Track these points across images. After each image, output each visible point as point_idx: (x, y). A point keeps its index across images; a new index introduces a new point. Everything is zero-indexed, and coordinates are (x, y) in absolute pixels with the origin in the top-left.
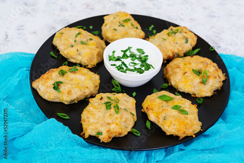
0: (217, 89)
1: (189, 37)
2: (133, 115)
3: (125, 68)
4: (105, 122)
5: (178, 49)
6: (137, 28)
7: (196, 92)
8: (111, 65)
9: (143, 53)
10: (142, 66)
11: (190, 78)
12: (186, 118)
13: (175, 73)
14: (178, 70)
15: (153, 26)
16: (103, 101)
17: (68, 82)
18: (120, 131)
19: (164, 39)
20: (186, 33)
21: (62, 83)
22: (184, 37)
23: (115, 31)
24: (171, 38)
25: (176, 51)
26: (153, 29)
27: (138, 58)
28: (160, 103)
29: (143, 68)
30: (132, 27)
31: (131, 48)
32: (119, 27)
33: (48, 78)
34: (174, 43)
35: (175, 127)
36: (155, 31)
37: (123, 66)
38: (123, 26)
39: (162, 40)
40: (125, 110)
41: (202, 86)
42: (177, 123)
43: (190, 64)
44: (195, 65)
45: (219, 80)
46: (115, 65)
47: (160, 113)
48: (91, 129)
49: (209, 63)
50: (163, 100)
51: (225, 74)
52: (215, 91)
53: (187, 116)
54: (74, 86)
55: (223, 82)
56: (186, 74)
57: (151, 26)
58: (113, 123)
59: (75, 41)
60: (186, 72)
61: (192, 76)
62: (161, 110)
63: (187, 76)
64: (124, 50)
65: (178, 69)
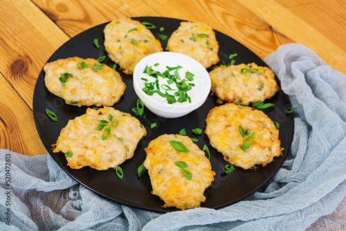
0: (261, 165)
1: (266, 84)
2: (128, 150)
3: (156, 88)
4: (83, 144)
5: (243, 93)
6: (212, 49)
7: (230, 156)
8: (142, 79)
9: (190, 80)
10: (178, 94)
11: (230, 135)
12: (186, 184)
13: (217, 121)
14: (222, 119)
15: (236, 55)
16: (101, 118)
17: (80, 78)
18: (97, 162)
19: (232, 74)
20: (266, 77)
21: (72, 76)
22: (261, 82)
23: (181, 42)
24: (242, 76)
25: (240, 94)
26: (234, 58)
27: (177, 83)
28: (168, 150)
29: (177, 98)
30: (206, 46)
31: (180, 67)
32: (189, 40)
33: (61, 66)
34: (244, 84)
35: (164, 188)
36: (233, 62)
37: (155, 86)
38: (195, 41)
39: (230, 74)
40: (120, 139)
41: (241, 151)
42: (169, 185)
43: (243, 117)
44: (247, 121)
45: (269, 153)
46: (146, 80)
47: (159, 162)
48: (63, 144)
49: (269, 126)
50: (174, 148)
51: (283, 149)
52: (256, 165)
53: (188, 181)
54: (83, 86)
55: (275, 158)
56: (229, 128)
57: (233, 54)
58: (92, 148)
59: (126, 36)
60: (230, 126)
61: (234, 133)
62: (162, 159)
63: (229, 132)
64: (171, 67)
65: (223, 117)
